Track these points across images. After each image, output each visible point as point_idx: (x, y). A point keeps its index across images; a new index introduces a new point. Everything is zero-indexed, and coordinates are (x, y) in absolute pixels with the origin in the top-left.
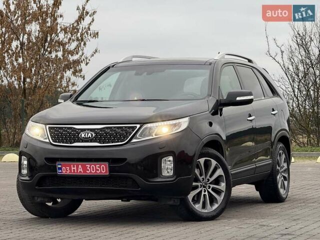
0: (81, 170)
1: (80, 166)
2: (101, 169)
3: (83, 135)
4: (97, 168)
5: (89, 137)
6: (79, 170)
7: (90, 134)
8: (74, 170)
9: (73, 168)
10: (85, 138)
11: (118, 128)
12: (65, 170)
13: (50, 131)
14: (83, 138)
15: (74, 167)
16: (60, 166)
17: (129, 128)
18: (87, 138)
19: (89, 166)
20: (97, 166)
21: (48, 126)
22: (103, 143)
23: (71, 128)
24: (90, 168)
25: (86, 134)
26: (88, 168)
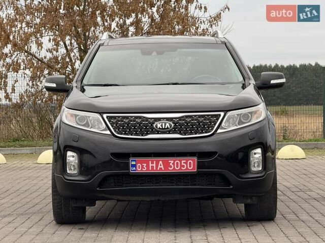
0: (162, 167)
1: (161, 162)
2: (188, 165)
3: (159, 126)
4: (183, 164)
5: (168, 128)
6: (159, 167)
7: (167, 124)
8: (152, 167)
9: (151, 165)
10: (162, 129)
11: (200, 116)
12: (140, 167)
13: (110, 121)
14: (160, 128)
15: (152, 163)
16: (134, 163)
17: (212, 116)
18: (165, 129)
19: (172, 162)
20: (183, 161)
21: (105, 116)
22: (185, 135)
23: (140, 117)
24: (173, 164)
25: (164, 124)
26: (171, 164)
